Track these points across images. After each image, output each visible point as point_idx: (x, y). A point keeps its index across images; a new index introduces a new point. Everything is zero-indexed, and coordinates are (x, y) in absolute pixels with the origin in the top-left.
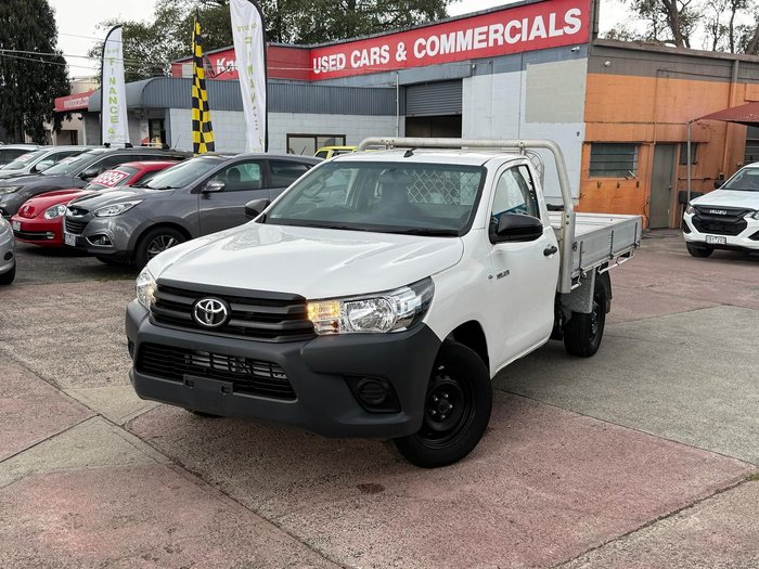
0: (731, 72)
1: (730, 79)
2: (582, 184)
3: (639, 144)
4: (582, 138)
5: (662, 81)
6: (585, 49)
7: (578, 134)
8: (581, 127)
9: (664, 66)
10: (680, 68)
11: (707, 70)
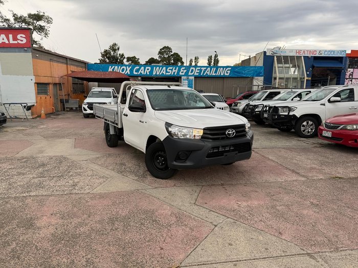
0: (67, 62)
1: (67, 64)
2: (37, 98)
3: (48, 84)
4: (34, 81)
5: (51, 63)
6: (30, 50)
7: (32, 80)
8: (33, 78)
9: (52, 58)
10: (55, 59)
11: (61, 60)
